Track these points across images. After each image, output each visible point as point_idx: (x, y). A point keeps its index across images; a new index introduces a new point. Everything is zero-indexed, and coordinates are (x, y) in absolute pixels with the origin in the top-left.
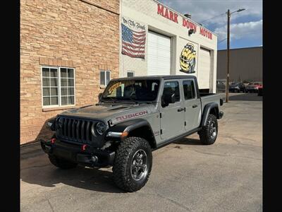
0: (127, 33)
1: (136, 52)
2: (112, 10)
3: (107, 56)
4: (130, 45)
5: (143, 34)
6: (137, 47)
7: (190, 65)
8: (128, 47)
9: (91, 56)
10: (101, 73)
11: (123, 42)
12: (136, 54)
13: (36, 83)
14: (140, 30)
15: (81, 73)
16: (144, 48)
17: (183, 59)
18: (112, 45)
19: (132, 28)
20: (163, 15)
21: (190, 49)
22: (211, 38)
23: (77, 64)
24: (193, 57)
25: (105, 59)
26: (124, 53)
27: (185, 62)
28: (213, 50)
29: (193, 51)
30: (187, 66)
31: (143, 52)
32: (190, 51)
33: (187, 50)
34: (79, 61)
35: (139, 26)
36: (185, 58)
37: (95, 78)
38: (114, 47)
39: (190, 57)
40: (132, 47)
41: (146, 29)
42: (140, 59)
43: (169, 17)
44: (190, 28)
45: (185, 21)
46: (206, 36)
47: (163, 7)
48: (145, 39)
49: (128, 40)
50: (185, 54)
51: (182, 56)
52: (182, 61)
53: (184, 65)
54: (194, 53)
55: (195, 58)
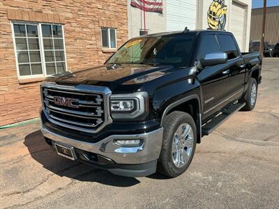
1: (151, 3)
3: (110, 8)
7: (219, 22)
9: (86, 9)
10: (102, 31)
12: (151, 7)
13: (4, 45)
15: (74, 31)
17: (212, 15)
21: (220, 3)
23: (67, 18)
24: (223, 13)
26: (133, 5)
27: (214, 19)
28: (247, 6)
29: (223, 6)
30: (216, 23)
31: (161, 4)
32: (220, 6)
34: (70, 15)
36: (214, 14)
37: (93, 38)
39: (220, 13)
42: (157, 14)
50: (215, 10)
51: (211, 12)
52: (211, 17)
53: (212, 22)
54: (225, 8)
55: (225, 15)
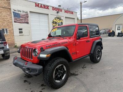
0: (16, 15)
2: (6, 7)
3: (5, 23)
5: (27, 15)
11: (14, 18)
12: (23, 22)
14: (25, 13)
16: (28, 19)
18: (7, 19)
19: (19, 13)
20: (39, 7)
21: (59, 19)
22: (73, 14)
24: (61, 21)
25: (4, 25)
26: (15, 22)
28: (74, 18)
31: (28, 21)
32: (58, 20)
33: (57, 19)
35: (23, 12)
36: (56, 22)
38: (8, 20)
39: (58, 21)
40: (20, 19)
41: (29, 12)
42: (26, 24)
43: (43, 7)
44: (57, 11)
45: (54, 9)
46: (69, 13)
47: (39, 4)
48: (28, 16)
49: (17, 17)
50: (56, 21)
51: (54, 22)
52: (54, 23)
53: (55, 25)
54: (62, 20)
55: (62, 22)
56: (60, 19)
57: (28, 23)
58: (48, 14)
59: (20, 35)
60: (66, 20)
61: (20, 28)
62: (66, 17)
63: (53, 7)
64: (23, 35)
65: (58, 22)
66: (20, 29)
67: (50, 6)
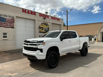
0: (2, 20)
1: (9, 25)
4: (4, 23)
6: (9, 24)
7: (45, 30)
8: (3, 24)
12: (9, 26)
14: (11, 18)
16: (14, 24)
19: (5, 17)
20: (26, 13)
22: (59, 20)
27: (42, 29)
30: (43, 30)
32: (45, 25)
33: (43, 25)
35: (10, 16)
36: (42, 28)
40: (6, 24)
41: (15, 17)
42: (11, 28)
43: (30, 13)
44: (44, 17)
45: (41, 15)
46: (56, 20)
47: (26, 10)
48: (14, 21)
49: (3, 22)
50: (42, 26)
51: (40, 27)
52: (40, 29)
54: (48, 26)
55: (48, 28)
56: (46, 25)
57: (13, 28)
58: (34, 20)
59: (4, 40)
60: (52, 26)
61: (5, 32)
62: (52, 23)
63: (40, 14)
64: (7, 40)
65: (44, 28)
66: (4, 34)
67: (37, 12)
